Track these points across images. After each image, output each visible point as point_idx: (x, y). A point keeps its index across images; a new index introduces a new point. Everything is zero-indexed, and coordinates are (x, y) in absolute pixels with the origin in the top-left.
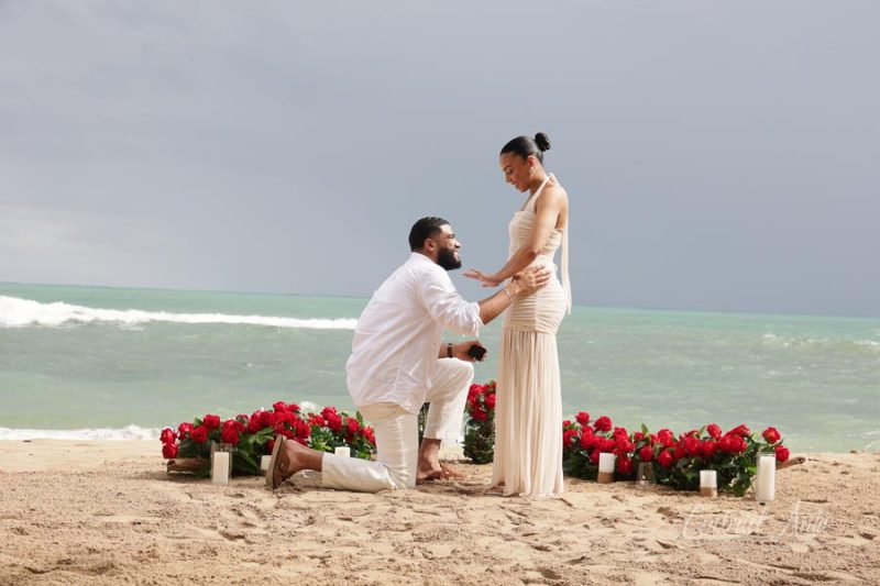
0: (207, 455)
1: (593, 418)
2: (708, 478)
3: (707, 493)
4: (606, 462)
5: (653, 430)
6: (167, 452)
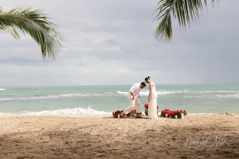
0: (117, 115)
1: (167, 109)
2: (176, 116)
3: (176, 118)
4: (167, 115)
5: (173, 111)
6: (113, 115)
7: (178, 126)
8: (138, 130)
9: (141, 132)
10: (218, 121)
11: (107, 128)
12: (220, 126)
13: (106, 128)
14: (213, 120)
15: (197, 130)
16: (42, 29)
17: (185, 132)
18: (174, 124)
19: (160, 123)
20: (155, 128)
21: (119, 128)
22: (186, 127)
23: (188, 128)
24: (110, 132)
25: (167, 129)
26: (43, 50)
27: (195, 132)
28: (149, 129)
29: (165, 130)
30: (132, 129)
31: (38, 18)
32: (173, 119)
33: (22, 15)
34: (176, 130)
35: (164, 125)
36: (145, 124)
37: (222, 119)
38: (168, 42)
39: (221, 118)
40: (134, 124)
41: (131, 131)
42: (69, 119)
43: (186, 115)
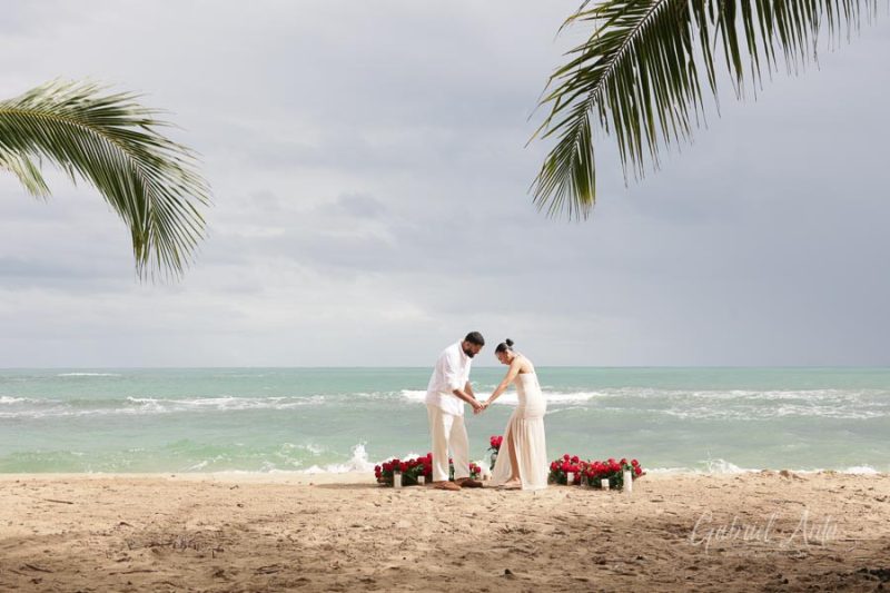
0: (392, 476)
1: (572, 457)
2: (605, 482)
3: (605, 489)
4: (570, 477)
5: (593, 462)
6: (378, 475)
7: (611, 516)
8: (472, 530)
9: (483, 536)
10: (753, 500)
11: (359, 522)
12: (762, 515)
13: (354, 523)
14: (736, 497)
15: (683, 531)
16: (135, 162)
17: (637, 536)
18: (599, 510)
19: (547, 504)
20: (530, 524)
21: (403, 523)
22: (640, 519)
23: (650, 525)
24: (370, 537)
25: (572, 527)
26: (138, 238)
27: (672, 537)
28: (511, 527)
29: (567, 531)
30: (449, 528)
31: (122, 122)
32: (593, 492)
33: (64, 113)
34: (607, 532)
35: (561, 513)
36: (494, 507)
37: (768, 494)
38: (582, 216)
39: (765, 490)
40: (455, 508)
41: (447, 533)
42: (214, 489)
43: (640, 479)
